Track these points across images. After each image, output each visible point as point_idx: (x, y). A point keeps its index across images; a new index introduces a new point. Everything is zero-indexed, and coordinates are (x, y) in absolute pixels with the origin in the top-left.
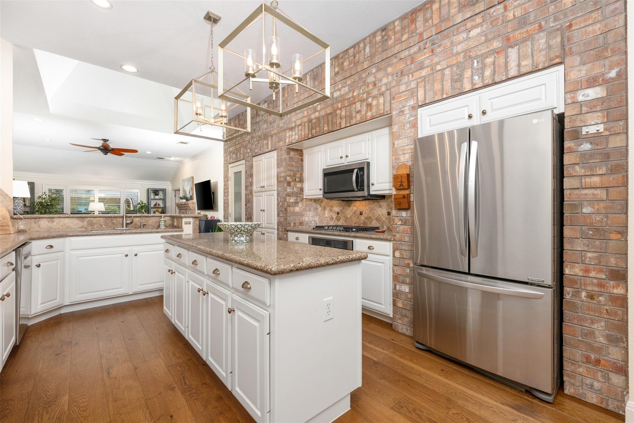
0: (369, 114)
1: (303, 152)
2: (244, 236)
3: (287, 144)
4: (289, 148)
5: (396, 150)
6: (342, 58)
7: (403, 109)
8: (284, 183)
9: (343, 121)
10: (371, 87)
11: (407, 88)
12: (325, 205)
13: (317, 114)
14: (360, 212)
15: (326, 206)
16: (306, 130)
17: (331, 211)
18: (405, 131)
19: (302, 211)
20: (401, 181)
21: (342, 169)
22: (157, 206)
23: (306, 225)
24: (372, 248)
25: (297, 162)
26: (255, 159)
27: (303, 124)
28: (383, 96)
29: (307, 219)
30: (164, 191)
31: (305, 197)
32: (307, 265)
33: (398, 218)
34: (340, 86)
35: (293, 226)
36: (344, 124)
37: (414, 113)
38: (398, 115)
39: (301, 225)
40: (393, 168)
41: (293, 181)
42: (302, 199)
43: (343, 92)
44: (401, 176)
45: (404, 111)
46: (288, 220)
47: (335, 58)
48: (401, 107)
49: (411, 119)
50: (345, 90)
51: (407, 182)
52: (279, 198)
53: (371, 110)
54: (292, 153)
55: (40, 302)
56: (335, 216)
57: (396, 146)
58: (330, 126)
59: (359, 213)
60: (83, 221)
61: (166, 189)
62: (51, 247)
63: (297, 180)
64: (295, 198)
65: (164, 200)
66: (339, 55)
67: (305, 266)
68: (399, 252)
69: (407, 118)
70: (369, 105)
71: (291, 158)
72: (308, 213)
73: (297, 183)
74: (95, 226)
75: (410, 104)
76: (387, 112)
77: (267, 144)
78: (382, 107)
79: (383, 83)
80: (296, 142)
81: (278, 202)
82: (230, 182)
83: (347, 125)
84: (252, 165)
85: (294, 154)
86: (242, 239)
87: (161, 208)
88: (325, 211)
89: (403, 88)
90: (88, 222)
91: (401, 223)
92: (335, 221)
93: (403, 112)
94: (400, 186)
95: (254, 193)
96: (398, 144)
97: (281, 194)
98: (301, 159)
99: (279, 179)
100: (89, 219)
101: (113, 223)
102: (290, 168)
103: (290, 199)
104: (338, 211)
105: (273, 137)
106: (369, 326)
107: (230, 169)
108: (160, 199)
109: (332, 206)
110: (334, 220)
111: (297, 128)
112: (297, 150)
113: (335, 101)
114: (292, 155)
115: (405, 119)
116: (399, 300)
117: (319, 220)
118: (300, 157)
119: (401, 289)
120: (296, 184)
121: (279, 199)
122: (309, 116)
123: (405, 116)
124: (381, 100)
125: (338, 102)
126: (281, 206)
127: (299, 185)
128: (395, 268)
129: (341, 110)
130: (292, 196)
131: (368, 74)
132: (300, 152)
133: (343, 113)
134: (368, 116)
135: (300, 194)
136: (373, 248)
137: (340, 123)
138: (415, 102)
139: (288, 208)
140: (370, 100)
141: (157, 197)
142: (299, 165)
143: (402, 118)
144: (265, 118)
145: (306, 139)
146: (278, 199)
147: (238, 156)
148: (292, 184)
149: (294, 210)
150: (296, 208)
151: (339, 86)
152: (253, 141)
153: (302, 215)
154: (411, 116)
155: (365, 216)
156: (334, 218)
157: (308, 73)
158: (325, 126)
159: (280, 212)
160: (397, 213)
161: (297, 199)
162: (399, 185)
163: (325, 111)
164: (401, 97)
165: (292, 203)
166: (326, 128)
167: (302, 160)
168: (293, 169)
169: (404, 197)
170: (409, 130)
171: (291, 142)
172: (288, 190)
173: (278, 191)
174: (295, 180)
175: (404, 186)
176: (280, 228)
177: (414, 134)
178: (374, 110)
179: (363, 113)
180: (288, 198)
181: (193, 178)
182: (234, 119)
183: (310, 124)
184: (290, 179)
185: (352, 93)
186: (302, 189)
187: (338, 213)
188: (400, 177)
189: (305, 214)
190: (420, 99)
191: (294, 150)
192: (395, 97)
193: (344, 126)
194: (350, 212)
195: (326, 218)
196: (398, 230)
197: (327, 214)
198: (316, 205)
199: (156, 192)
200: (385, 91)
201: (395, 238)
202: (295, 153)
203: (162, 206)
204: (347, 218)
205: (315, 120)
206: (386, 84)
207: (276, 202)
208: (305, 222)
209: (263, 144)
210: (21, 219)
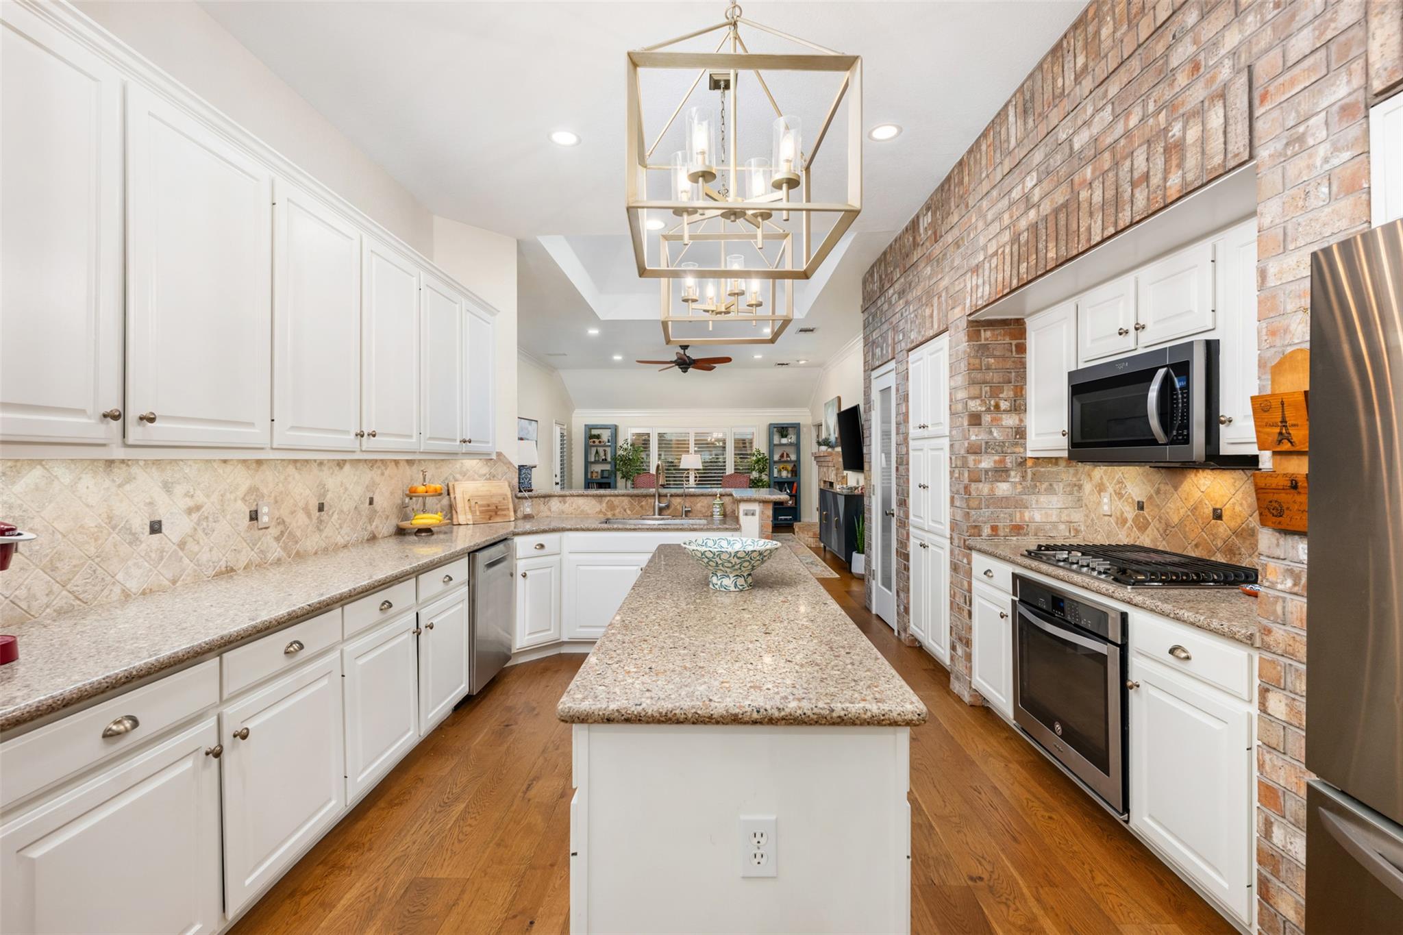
0: (1175, 181)
1: (1024, 323)
2: (731, 576)
3: (968, 313)
4: (976, 321)
5: (1274, 297)
6: (1094, 19)
7: (1301, 129)
8: (962, 418)
9: (1095, 222)
10: (1182, 79)
11: (1322, 34)
12: (1102, 477)
13: (1032, 214)
14: (1215, 510)
15: (1105, 480)
16: (1006, 267)
17: (1120, 495)
18: (1310, 215)
19: (1020, 494)
20: (1284, 421)
21: (1121, 370)
22: (785, 459)
23: (1036, 535)
24: (1183, 655)
25: (1003, 357)
26: (913, 355)
27: (1000, 252)
28: (1221, 102)
29: (1038, 517)
30: (796, 427)
31: (1029, 454)
32: (661, 713)
33: (1281, 566)
34: (1090, 111)
35: (988, 536)
36: (1099, 231)
37: (1355, 131)
38: (1283, 158)
39: (1018, 534)
40: (1259, 366)
41: (988, 410)
42: (1020, 460)
43: (1096, 129)
44: (1282, 404)
45: (1303, 134)
46: (972, 520)
47: (1076, 28)
48: (1292, 123)
49: (1335, 161)
50: (1102, 119)
51: (1307, 427)
52: (953, 458)
53: (1180, 166)
54: (986, 335)
55: (527, 633)
56: (1130, 513)
57: (1271, 282)
58: (1062, 243)
59: (1208, 511)
60: (601, 502)
61: (799, 424)
62: (542, 546)
63: (1004, 405)
64: (997, 458)
65: (797, 446)
66: (1086, 11)
67: (652, 716)
68: (1284, 701)
69: (1318, 163)
70: (1175, 150)
71: (985, 347)
72: (1043, 499)
73: (1004, 416)
74: (618, 511)
75: (1332, 99)
76: (1237, 155)
77: (931, 316)
78: (1216, 144)
79: (1223, 52)
80: (984, 304)
81: (951, 467)
82: (873, 413)
83: (1107, 234)
84: (907, 373)
85: (993, 335)
86: (726, 581)
87: (791, 462)
88: (1102, 494)
89: (1302, 42)
90: (607, 503)
91: (1295, 585)
92: (1131, 529)
93: (1301, 139)
94: (1280, 442)
95: (911, 443)
96: (1281, 272)
97: (957, 445)
98: (1017, 346)
99: (953, 407)
100: (608, 498)
101: (642, 507)
102: (979, 376)
103: (980, 462)
104: (1140, 499)
105: (941, 296)
106: (1156, 926)
107: (873, 382)
108: (791, 444)
109: (1122, 483)
110: (1128, 525)
111: (987, 265)
112: (1004, 323)
113: (1076, 161)
114: (986, 339)
115: (1308, 167)
116: (1284, 887)
117: (1085, 521)
118: (1014, 342)
119: (1289, 847)
120: (1001, 419)
121: (953, 461)
122: (1014, 223)
123: (1310, 156)
124: (1215, 119)
125: (1084, 163)
126: (956, 478)
127: (1010, 421)
128: (1267, 757)
129: (1091, 187)
130: (986, 452)
131: (1174, 37)
132: (1016, 328)
133: (1097, 197)
134: (1170, 187)
135: (1016, 444)
136: (1188, 658)
137: (1089, 229)
138: (1358, 81)
139: (973, 486)
140: (1176, 129)
141: (784, 441)
142: (1009, 364)
143: (1300, 163)
144: (927, 249)
145: (1006, 292)
146: (951, 459)
147: (884, 352)
148: (987, 418)
149: (992, 490)
150: (999, 484)
151: (1086, 111)
152: (907, 313)
153: (1023, 506)
154: (1336, 149)
155: (1233, 524)
156: (1130, 522)
157: (1010, 101)
158: (1051, 245)
159: (956, 496)
160: (1278, 545)
161: (1002, 461)
162: (1276, 437)
163: (1052, 201)
164: (1293, 82)
165: (986, 471)
166: (1052, 254)
167: (1022, 349)
168: (989, 376)
169: (1294, 486)
170: (1327, 210)
171: (976, 306)
172: (973, 438)
173: (951, 436)
174: (997, 407)
175: (1294, 439)
176: (955, 536)
177: (1353, 220)
178: (1192, 160)
179: (1155, 180)
180: (971, 458)
181: (839, 399)
182: (878, 264)
183: (1016, 247)
184: (980, 405)
185: (1122, 122)
186: (1020, 433)
187: (1141, 506)
188: (1276, 403)
189: (1034, 502)
190: (1377, 66)
191: (991, 324)
192: (1271, 89)
193: (1098, 239)
194: (1179, 504)
195: (1107, 518)
196: (1279, 609)
197: (1106, 504)
198: (1075, 474)
199: (783, 430)
200: (1230, 80)
201: (1270, 640)
202: (997, 332)
203: (793, 457)
204: (1167, 525)
205: (1026, 234)
206: (1234, 53)
207: (948, 469)
208: (1032, 526)
209: (924, 317)
210: (526, 498)
